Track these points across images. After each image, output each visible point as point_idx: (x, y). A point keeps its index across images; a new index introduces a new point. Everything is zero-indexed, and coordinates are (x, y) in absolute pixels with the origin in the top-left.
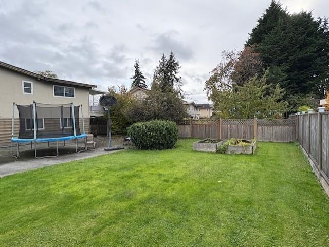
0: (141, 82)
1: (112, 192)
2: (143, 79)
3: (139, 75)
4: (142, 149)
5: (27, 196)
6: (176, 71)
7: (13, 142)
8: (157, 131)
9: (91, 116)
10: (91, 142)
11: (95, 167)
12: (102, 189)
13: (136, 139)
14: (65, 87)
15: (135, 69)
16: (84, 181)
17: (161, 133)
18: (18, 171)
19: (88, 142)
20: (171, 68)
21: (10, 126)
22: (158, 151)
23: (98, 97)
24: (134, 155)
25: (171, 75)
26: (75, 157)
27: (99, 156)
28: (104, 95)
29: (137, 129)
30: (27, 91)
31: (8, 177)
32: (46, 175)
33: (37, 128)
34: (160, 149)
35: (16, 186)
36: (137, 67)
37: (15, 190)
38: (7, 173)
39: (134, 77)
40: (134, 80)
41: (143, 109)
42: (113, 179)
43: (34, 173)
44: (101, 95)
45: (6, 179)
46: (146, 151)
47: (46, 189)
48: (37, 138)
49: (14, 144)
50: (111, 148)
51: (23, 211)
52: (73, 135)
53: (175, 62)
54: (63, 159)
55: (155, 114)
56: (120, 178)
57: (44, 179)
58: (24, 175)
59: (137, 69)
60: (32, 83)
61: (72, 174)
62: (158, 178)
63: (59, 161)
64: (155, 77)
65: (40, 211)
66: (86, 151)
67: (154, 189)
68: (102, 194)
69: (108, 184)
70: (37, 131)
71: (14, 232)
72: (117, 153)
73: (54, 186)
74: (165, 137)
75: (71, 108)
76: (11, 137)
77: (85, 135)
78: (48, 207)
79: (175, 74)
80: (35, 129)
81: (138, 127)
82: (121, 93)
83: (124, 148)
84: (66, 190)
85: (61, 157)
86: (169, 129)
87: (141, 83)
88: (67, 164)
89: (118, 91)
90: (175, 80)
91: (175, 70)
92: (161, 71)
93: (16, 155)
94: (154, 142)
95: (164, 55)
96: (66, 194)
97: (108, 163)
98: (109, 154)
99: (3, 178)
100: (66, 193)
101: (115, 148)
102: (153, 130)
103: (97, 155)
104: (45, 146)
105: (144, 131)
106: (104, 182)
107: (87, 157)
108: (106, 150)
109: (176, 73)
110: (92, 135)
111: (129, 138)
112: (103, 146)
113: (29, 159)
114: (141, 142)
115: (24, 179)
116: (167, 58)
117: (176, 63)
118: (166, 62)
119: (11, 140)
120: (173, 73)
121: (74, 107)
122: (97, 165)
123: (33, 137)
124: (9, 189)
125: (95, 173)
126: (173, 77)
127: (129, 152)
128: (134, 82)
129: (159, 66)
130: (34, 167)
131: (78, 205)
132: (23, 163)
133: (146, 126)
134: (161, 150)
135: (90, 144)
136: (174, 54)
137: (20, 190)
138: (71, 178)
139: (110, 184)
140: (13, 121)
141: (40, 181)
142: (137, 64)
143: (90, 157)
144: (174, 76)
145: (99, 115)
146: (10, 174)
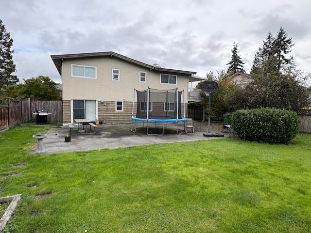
0: (239, 67)
1: (226, 187)
2: (241, 64)
3: (237, 60)
4: (246, 139)
5: (145, 169)
6: (287, 50)
7: (133, 120)
8: (269, 120)
9: (189, 102)
10: (191, 126)
11: (199, 152)
12: (212, 181)
13: (240, 129)
14: (169, 75)
15: (233, 54)
16: (192, 166)
17: (274, 124)
18: (136, 144)
19: (188, 126)
20: (278, 47)
21: (130, 108)
22: (268, 145)
23: (195, 84)
24: (238, 145)
25: (279, 56)
26: (177, 138)
27: (199, 141)
28: (202, 81)
29: (242, 117)
30: (143, 80)
31: (130, 148)
32: (156, 152)
33: (149, 110)
34: (270, 143)
35: (136, 157)
36: (235, 51)
37: (136, 161)
38: (130, 144)
39: (230, 63)
40: (230, 65)
41: (247, 95)
42: (222, 171)
43: (148, 148)
44: (199, 82)
45: (129, 150)
46: (253, 143)
47: (158, 166)
48: (149, 118)
49: (133, 121)
50: (210, 134)
51: (143, 184)
52: (176, 118)
53: (285, 40)
54: (167, 139)
55: (264, 100)
56: (230, 171)
57: (155, 156)
58: (140, 148)
59: (234, 53)
60: (146, 73)
61: (178, 155)
62: (285, 184)
63: (165, 140)
64: (256, 61)
65: (157, 188)
66: (185, 134)
67: (286, 200)
68: (214, 187)
69: (218, 177)
70: (149, 112)
71: (138, 205)
72: (217, 141)
73: (165, 165)
74: (281, 129)
75: (176, 93)
76: (131, 116)
77: (185, 119)
78: (163, 187)
79: (284, 55)
80: (148, 111)
81: (243, 114)
82: (220, 79)
83: (223, 136)
84: (176, 172)
85: (166, 137)
86: (287, 120)
87: (238, 69)
88: (172, 144)
89: (216, 77)
90: (284, 61)
91: (284, 49)
92: (265, 52)
93: (134, 130)
94: (263, 133)
95: (270, 34)
96: (177, 177)
97: (211, 150)
98: (209, 140)
99: (128, 148)
100: (177, 175)
101: (214, 134)
102: (264, 119)
103: (197, 140)
104: (153, 126)
105: (251, 119)
106: (212, 172)
107: (188, 140)
108: (205, 135)
109: (285, 53)
110: (191, 119)
111: (229, 126)
112: (200, 130)
113: (143, 135)
114: (246, 132)
115: (141, 152)
116: (275, 36)
117: (287, 41)
118: (273, 41)
119: (131, 118)
120: (282, 53)
121: (179, 92)
122: (200, 150)
123: (145, 117)
124: (132, 160)
125: (199, 158)
126: (281, 58)
127: (230, 141)
128: (231, 67)
129: (262, 48)
130: (147, 142)
131: (191, 193)
132: (139, 138)
133: (255, 115)
134: (272, 144)
135: (190, 128)
136: (285, 30)
137: (139, 162)
138: (178, 160)
139: (221, 177)
140: (133, 103)
141: (152, 157)
142: (235, 49)
143: (190, 140)
144: (283, 57)
145: (197, 101)
146: (131, 146)
